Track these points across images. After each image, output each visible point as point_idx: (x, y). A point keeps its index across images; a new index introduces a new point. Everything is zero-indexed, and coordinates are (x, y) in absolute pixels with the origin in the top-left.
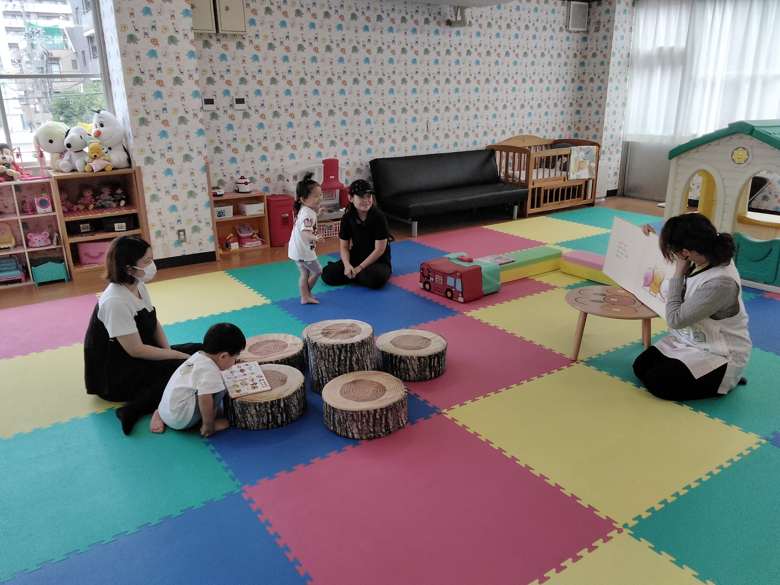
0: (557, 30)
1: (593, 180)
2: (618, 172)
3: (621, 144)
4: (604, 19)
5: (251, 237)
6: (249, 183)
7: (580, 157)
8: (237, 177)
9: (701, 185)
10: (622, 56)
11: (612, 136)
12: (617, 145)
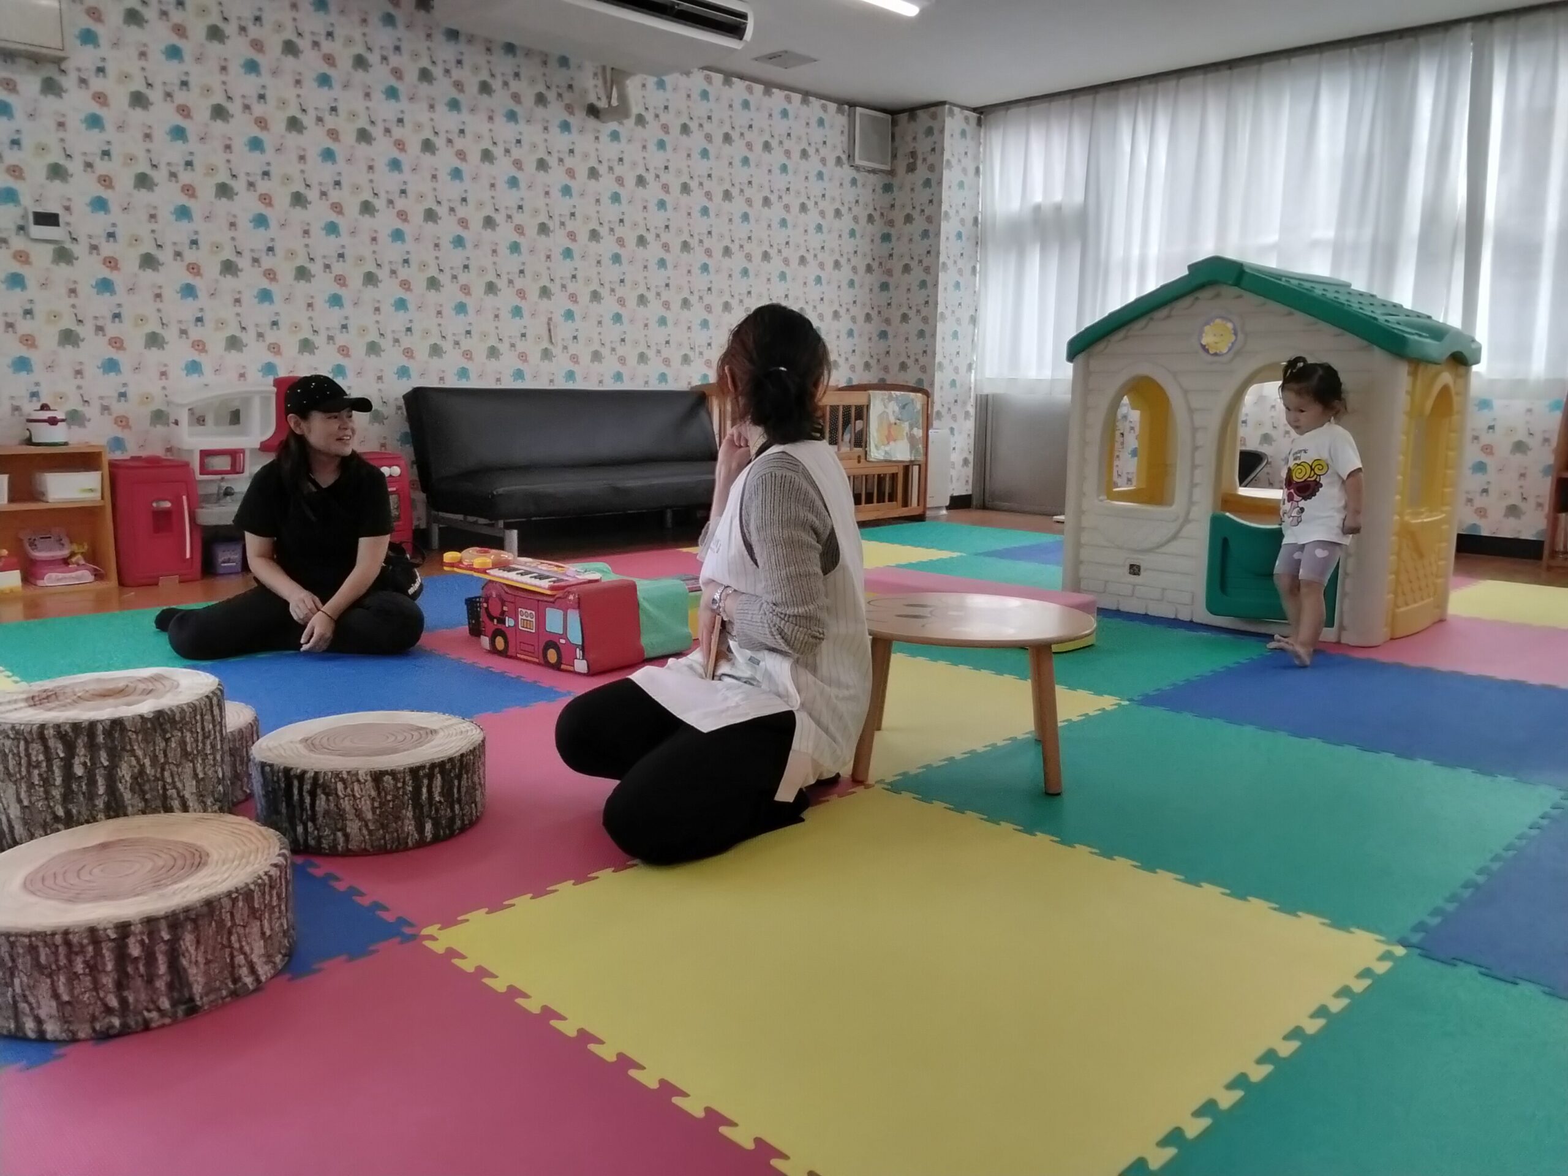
0: (831, 162)
1: (920, 465)
2: (971, 458)
3: (972, 401)
4: (923, 146)
5: (66, 562)
6: (63, 420)
7: (891, 414)
8: (31, 408)
9: (1138, 425)
10: (962, 221)
11: (953, 383)
12: (965, 403)
